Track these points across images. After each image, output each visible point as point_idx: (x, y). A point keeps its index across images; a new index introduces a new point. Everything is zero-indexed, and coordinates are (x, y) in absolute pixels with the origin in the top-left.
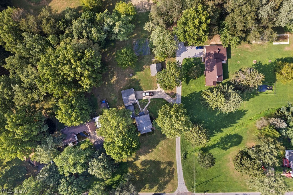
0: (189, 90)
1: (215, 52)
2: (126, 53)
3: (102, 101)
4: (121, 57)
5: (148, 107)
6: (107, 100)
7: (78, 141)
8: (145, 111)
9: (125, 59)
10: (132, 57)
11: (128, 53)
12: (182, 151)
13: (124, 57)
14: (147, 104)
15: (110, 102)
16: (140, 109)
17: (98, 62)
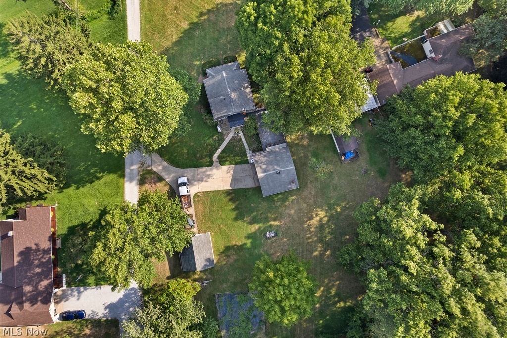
0: (103, 194)
1: (21, 308)
2: (283, 310)
3: (354, 157)
4: (299, 297)
5: (221, 140)
6: (340, 160)
7: (423, 40)
8: (228, 129)
9: (287, 292)
10: (266, 298)
11: (277, 311)
12: (124, 18)
13: (289, 299)
14: (223, 151)
15: (331, 153)
16: (241, 135)
17: (377, 291)
